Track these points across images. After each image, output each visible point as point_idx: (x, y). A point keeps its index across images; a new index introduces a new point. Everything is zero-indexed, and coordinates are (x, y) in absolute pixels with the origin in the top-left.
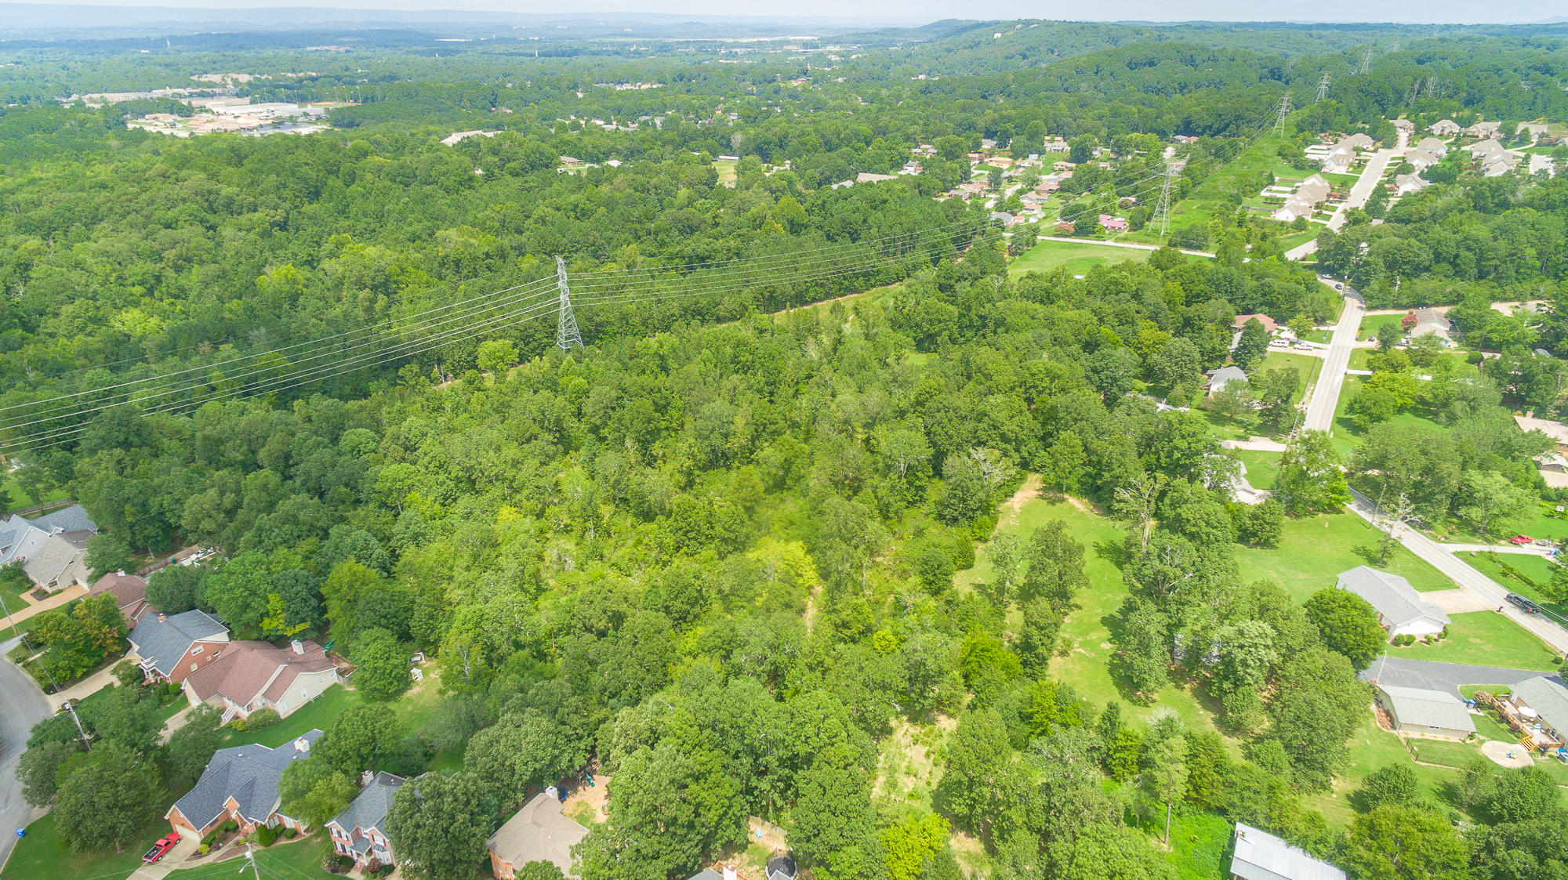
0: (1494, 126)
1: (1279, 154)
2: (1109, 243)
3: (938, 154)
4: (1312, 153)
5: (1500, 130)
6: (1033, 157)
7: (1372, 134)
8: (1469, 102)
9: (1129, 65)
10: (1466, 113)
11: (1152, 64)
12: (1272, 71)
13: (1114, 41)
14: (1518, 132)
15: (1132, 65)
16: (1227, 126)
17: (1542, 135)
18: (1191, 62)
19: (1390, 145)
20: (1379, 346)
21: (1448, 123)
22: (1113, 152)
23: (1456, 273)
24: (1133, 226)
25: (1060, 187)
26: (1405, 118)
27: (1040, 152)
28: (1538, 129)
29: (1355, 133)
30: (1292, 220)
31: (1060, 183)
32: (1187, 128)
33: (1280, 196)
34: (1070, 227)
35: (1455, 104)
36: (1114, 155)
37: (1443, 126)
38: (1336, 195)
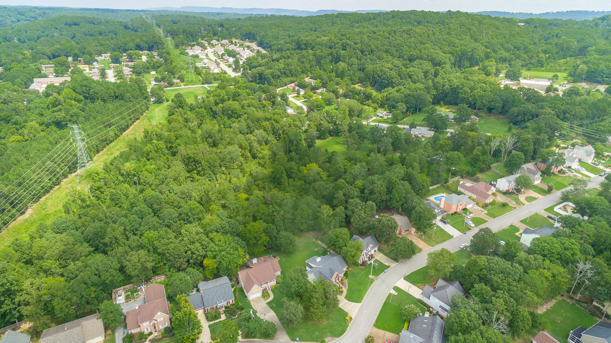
0: (227, 41)
1: (180, 54)
2: (183, 87)
4: (190, 52)
6: (95, 63)
7: (198, 45)
8: (215, 34)
9: (66, 24)
10: (216, 38)
11: (75, 24)
12: (125, 26)
16: (153, 46)
19: (206, 49)
20: (296, 95)
21: (215, 41)
22: (127, 58)
23: (287, 76)
24: (182, 81)
25: (133, 72)
26: (202, 40)
27: (97, 61)
28: (237, 41)
29: (194, 45)
30: (219, 72)
31: (131, 71)
32: (139, 47)
33: (203, 66)
34: (166, 84)
35: (212, 35)
36: (128, 60)
37: (214, 42)
38: (218, 64)
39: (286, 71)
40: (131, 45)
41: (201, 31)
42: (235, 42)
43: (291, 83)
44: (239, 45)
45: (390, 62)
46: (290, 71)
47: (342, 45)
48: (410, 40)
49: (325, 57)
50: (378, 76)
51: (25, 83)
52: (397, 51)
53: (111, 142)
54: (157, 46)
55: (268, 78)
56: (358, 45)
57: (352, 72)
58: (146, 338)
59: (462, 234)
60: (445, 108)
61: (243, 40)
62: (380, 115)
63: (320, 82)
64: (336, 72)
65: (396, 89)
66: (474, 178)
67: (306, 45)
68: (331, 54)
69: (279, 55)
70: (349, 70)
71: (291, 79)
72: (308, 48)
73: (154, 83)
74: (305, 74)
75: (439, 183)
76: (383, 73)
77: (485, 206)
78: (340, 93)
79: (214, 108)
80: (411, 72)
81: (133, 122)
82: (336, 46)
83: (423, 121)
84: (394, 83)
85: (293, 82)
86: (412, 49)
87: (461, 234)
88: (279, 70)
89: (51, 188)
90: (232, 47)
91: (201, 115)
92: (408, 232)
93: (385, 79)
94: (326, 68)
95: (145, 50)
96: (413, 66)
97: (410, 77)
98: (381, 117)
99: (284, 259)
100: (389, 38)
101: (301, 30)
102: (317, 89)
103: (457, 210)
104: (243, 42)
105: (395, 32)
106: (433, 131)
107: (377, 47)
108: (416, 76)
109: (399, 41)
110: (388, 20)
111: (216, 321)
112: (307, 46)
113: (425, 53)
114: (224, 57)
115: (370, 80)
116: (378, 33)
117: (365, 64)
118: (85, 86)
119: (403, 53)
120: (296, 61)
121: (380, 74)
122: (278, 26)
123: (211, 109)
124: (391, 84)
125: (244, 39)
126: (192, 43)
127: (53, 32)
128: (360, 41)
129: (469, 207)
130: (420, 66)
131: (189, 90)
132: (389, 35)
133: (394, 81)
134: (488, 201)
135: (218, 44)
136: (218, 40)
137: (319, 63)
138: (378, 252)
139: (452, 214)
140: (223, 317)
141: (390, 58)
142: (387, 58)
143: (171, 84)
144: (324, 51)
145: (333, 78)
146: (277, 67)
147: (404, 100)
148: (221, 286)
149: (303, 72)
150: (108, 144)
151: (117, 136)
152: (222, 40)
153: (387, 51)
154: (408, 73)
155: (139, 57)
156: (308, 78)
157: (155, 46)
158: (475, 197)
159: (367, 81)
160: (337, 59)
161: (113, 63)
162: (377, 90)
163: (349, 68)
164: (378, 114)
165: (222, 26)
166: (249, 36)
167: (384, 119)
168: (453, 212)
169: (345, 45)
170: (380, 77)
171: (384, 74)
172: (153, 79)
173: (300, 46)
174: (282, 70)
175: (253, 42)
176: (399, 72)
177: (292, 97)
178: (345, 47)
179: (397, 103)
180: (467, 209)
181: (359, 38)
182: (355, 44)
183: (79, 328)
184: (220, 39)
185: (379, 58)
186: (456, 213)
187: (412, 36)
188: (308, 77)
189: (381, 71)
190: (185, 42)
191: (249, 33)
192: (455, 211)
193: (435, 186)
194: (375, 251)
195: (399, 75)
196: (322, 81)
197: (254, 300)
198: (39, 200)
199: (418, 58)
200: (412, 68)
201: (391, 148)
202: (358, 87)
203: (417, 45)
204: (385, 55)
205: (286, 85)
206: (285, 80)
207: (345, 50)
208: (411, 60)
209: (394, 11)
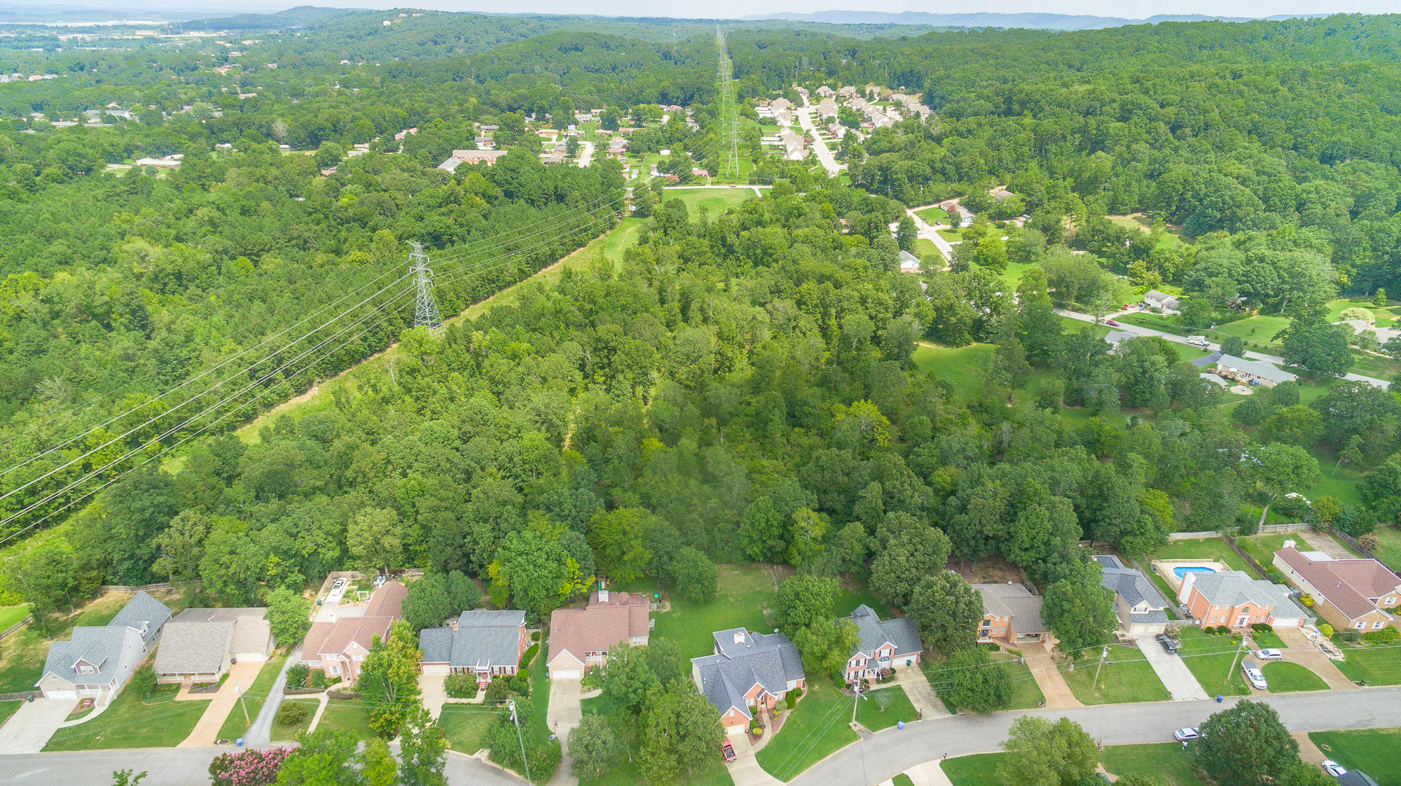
0: (852, 89)
1: (741, 115)
2: (708, 186)
3: (501, 129)
4: (763, 112)
5: (857, 92)
6: (572, 127)
7: (786, 96)
8: (830, 74)
9: (559, 49)
10: (831, 81)
11: (577, 49)
12: (664, 54)
13: (505, 28)
14: (868, 92)
15: (564, 50)
16: (692, 96)
17: (879, 94)
18: (608, 48)
19: (801, 105)
20: (949, 227)
21: (826, 88)
22: (632, 120)
23: (948, 179)
24: (713, 172)
25: (628, 149)
26: (799, 85)
27: (576, 123)
28: (877, 89)
29: (775, 97)
30: (801, 159)
31: (624, 147)
32: (665, 99)
33: (775, 143)
34: (676, 178)
35: (823, 75)
36: (633, 123)
37: (823, 90)
38: (808, 140)
39: (948, 167)
40: (651, 92)
41: (800, 64)
42: (871, 91)
43: (952, 198)
44: (878, 98)
45: (1251, 161)
46: (958, 168)
47: (1122, 108)
48: (1347, 99)
49: (1064, 137)
50: (1196, 195)
51: (435, 158)
52: (1289, 130)
53: (508, 285)
54: (700, 96)
55: (897, 179)
56: (1168, 109)
57: (1121, 181)
58: (326, 687)
59: (1207, 697)
60: (1391, 311)
61: (892, 89)
62: (1154, 304)
63: (1023, 200)
64: (1076, 178)
65: (1240, 236)
66: (1360, 541)
67: (1023, 104)
68: (1084, 130)
69: (948, 127)
70: (1117, 175)
71: (956, 186)
72: (1026, 112)
73: (655, 173)
74: (998, 177)
75: (1216, 528)
76: (1212, 189)
77: (1344, 638)
78: (1065, 234)
79: (731, 238)
80: (1310, 192)
81: (568, 252)
82: (1104, 109)
83: (1276, 338)
84: (1241, 220)
85: (960, 195)
86: (1344, 127)
87: (1204, 696)
88: (931, 163)
89: (364, 356)
90: (857, 104)
91: (696, 251)
92: (1034, 641)
93: (1213, 205)
94: (1055, 164)
95: (676, 104)
96: (1325, 177)
97: (1300, 207)
98: (1154, 310)
99: (679, 614)
100: (1274, 91)
101: (1042, 66)
102: (1012, 216)
103: (1228, 621)
104: (890, 91)
105: (1304, 76)
106: (1294, 371)
107: (1225, 119)
108: (1319, 206)
109: (1305, 101)
110: (1312, 41)
111: (464, 701)
112: (1029, 104)
113: (1388, 141)
114: (830, 125)
115: (1169, 205)
116: (1246, 78)
117: (1167, 162)
118: (512, 170)
119: (1310, 137)
120: (981, 143)
121: (1204, 191)
122: (984, 55)
123: (723, 239)
124: (1229, 221)
125: (895, 86)
126: (774, 92)
127: (535, 64)
128: (1178, 98)
129: (1278, 624)
130: (1351, 177)
131: (716, 195)
132: (1283, 83)
133: (1240, 213)
134: (1362, 624)
135: (831, 96)
136: (834, 87)
137: (1041, 149)
138: (917, 669)
139: (1209, 630)
140: (480, 697)
141: (1256, 146)
142: (1246, 148)
143: (685, 179)
144: (1066, 122)
145: (1061, 192)
146: (928, 156)
147: (1241, 269)
148: (498, 629)
149: (990, 172)
150: (500, 289)
151: (523, 275)
152: (843, 86)
153: (1254, 131)
154: (1297, 196)
155: (657, 117)
156: (1000, 188)
157: (696, 96)
158: (1319, 599)
159: (1161, 209)
160: (1096, 143)
161: (604, 127)
162: (1186, 234)
163: (1119, 169)
164: (1148, 301)
165: (853, 53)
166: (908, 80)
167: (1161, 318)
168: (1213, 623)
169: (1129, 107)
170: (1200, 200)
171: (1215, 192)
172: (655, 165)
173: (1010, 106)
174: (938, 165)
175: (914, 93)
176: (1265, 189)
177: (938, 231)
178: (1130, 112)
179: (1211, 275)
180: (1270, 629)
181: (1178, 88)
182: (1162, 106)
183: (228, 625)
184: (840, 84)
185: (1220, 147)
186: (1223, 630)
187: (1359, 86)
188: (1002, 184)
189: (1209, 183)
190: (761, 88)
191: (911, 72)
192: (1222, 621)
193: (1202, 535)
194: (909, 663)
195: (1265, 200)
196: (1028, 199)
197: (561, 683)
198: (336, 374)
199: (1354, 153)
200: (1320, 182)
201: (1114, 397)
202: (1126, 222)
203: (1368, 115)
204: (1241, 140)
205: (938, 201)
206: (938, 187)
207: (1124, 119)
208: (1327, 159)
209: (1342, 16)
